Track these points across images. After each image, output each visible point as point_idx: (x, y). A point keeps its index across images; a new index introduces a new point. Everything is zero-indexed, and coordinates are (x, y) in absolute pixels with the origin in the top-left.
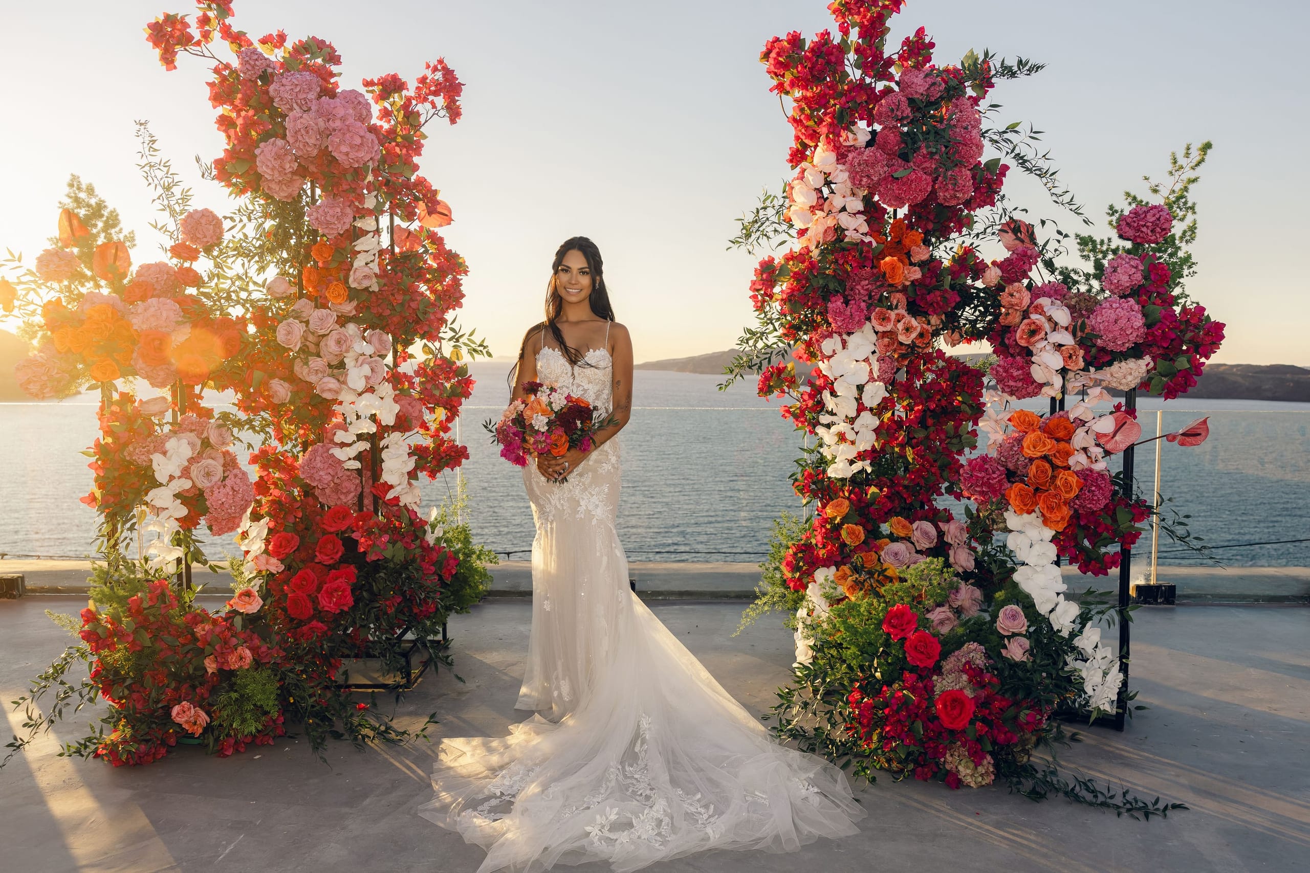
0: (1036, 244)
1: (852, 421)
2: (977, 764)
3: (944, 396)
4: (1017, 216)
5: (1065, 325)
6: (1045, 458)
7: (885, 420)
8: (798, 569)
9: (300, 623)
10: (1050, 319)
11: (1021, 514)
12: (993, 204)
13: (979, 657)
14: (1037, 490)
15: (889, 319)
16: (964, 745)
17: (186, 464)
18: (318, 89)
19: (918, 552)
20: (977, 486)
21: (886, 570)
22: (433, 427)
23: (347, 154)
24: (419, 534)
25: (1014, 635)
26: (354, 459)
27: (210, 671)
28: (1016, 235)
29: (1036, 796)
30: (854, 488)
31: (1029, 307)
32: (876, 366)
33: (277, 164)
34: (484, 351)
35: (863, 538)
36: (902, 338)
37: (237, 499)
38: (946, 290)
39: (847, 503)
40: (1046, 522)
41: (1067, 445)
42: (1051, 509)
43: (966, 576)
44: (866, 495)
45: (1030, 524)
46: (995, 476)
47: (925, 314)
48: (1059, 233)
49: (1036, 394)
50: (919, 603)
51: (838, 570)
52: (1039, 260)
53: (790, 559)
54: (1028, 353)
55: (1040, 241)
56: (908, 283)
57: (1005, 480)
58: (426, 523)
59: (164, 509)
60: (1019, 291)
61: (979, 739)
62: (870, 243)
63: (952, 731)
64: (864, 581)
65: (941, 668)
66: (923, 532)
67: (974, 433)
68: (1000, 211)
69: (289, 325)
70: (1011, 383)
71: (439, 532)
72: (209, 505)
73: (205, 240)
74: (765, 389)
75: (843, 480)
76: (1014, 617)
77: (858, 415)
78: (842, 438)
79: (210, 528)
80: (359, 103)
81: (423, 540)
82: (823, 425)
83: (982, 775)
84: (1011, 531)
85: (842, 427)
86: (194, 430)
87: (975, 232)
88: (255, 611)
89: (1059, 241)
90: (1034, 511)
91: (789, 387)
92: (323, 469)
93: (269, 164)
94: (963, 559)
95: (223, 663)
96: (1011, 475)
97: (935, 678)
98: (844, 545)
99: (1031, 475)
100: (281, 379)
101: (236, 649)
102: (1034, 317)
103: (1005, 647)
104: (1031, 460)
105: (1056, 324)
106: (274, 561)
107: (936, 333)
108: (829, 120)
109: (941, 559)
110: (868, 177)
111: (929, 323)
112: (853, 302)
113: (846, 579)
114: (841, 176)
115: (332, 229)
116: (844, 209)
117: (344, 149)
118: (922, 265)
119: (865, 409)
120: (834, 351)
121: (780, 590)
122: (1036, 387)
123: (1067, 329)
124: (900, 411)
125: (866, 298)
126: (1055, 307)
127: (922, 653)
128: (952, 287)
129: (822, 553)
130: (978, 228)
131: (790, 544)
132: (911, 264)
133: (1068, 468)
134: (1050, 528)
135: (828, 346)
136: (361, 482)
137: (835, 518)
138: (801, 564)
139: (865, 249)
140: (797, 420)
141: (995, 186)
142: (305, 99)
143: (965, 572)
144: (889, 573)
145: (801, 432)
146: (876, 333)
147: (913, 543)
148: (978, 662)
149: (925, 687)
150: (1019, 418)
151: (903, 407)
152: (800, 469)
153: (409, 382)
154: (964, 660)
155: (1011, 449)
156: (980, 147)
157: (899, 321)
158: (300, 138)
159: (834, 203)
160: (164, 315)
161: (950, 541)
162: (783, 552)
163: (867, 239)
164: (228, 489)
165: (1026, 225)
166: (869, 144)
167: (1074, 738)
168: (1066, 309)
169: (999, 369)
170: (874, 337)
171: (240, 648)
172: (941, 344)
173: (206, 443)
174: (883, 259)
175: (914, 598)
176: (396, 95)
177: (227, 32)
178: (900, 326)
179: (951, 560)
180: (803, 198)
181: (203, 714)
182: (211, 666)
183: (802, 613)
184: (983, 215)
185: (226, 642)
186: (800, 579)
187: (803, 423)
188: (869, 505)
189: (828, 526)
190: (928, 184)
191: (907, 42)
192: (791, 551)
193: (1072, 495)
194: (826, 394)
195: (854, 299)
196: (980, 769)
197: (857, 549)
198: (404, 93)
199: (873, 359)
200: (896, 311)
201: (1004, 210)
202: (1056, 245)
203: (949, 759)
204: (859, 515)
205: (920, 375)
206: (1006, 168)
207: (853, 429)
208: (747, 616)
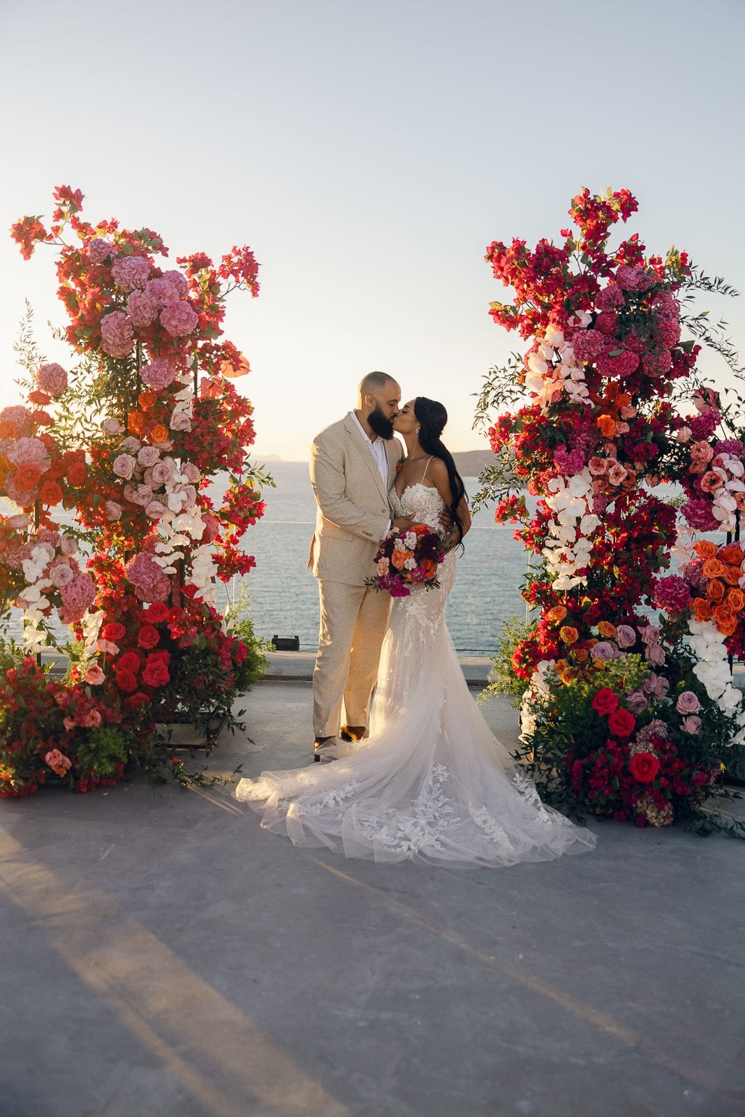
0: (720, 407)
1: (571, 545)
2: (660, 809)
3: (644, 526)
4: (707, 385)
5: (740, 475)
6: (720, 579)
7: (597, 543)
8: (525, 661)
9: (127, 695)
10: (728, 471)
11: (701, 621)
12: (688, 376)
13: (662, 730)
14: (713, 604)
15: (602, 466)
16: (651, 794)
17: (46, 567)
18: (149, 271)
19: (620, 650)
20: (668, 599)
21: (594, 663)
22: (225, 539)
23: (176, 327)
24: (217, 627)
25: (690, 714)
26: (172, 566)
27: (67, 728)
28: (705, 400)
29: (704, 833)
30: (570, 598)
31: (713, 459)
32: (591, 502)
33: (118, 332)
34: (270, 482)
35: (577, 638)
36: (612, 481)
37: (84, 596)
38: (648, 444)
39: (565, 609)
40: (719, 628)
41: (738, 569)
42: (722, 618)
43: (658, 670)
44: (581, 603)
45: (708, 629)
46: (681, 591)
47: (632, 462)
48: (740, 399)
49: (716, 528)
50: (621, 688)
51: (556, 663)
52: (723, 421)
53: (519, 653)
54: (710, 497)
55: (724, 405)
56: (618, 436)
57: (689, 595)
58: (222, 618)
59: (33, 603)
60: (705, 447)
61: (663, 790)
62: (590, 405)
63: (642, 785)
64: (578, 671)
65: (635, 737)
66: (625, 633)
67: (668, 555)
68: (693, 380)
69: (124, 459)
70: (696, 520)
71: (230, 626)
72: (63, 600)
73: (56, 388)
74: (502, 516)
75: (562, 592)
76: (690, 700)
77: (577, 541)
78: (563, 558)
79: (62, 618)
80: (181, 282)
81: (219, 631)
82: (548, 548)
83: (664, 817)
84: (692, 635)
85: (564, 550)
86: (49, 541)
87: (673, 395)
88: (100, 683)
89: (739, 406)
90: (710, 619)
91: (520, 515)
92: (145, 574)
93: (112, 332)
94: (657, 655)
95: (80, 722)
96: (695, 591)
97: (630, 744)
98: (561, 643)
99: (709, 591)
100: (114, 501)
101: (89, 712)
102: (716, 469)
103: (683, 724)
104: (709, 580)
105: (732, 474)
106: (112, 645)
107: (640, 476)
108: (558, 308)
109: (639, 655)
110: (589, 353)
111: (634, 468)
112: (574, 450)
113: (563, 670)
114: (568, 352)
115: (160, 384)
116: (568, 377)
117: (174, 323)
118: (630, 421)
119: (583, 536)
120: (558, 489)
121: (508, 679)
122: (715, 523)
123: (740, 479)
124: (609, 536)
125: (585, 447)
126: (732, 461)
127: (621, 725)
128: (654, 440)
129: (544, 649)
130: (676, 392)
131: (519, 640)
132: (621, 420)
133: (738, 586)
134: (723, 633)
135: (553, 484)
136: (171, 584)
137: (555, 621)
138: (527, 657)
139: (586, 409)
140: (526, 542)
141: (690, 362)
142: (139, 280)
143: (657, 666)
144: (597, 665)
145: (530, 552)
146: (592, 476)
147: (616, 643)
148: (661, 734)
149: (622, 751)
150: (702, 546)
151: (612, 534)
152: (528, 581)
153: (208, 503)
154: (650, 733)
155: (695, 571)
156: (678, 331)
157: (611, 467)
158: (139, 313)
159: (562, 372)
160: (34, 452)
161: (646, 641)
162: (511, 648)
163: (588, 402)
164: (79, 589)
165: (713, 392)
166: (590, 327)
167: (736, 796)
168: (740, 463)
169: (687, 508)
170: (590, 479)
171: (92, 711)
172: (643, 484)
173: (59, 551)
174: (599, 416)
175: (617, 684)
176: (203, 269)
177: (76, 224)
178: (611, 471)
179: (647, 656)
180: (536, 368)
181: (67, 760)
182: (69, 725)
183: (527, 694)
184: (679, 383)
185: (82, 705)
186: (526, 669)
187: (531, 544)
188: (582, 611)
189: (549, 628)
190: (636, 361)
191: (624, 245)
192: (519, 647)
193: (740, 608)
194: (551, 523)
195: (575, 448)
196: (662, 813)
197: (574, 646)
198: (210, 268)
199: (589, 497)
200: (608, 459)
201: (697, 380)
202: (737, 409)
203: (639, 804)
204: (575, 620)
205: (627, 509)
206: (698, 348)
207: (572, 552)
208: (481, 698)
